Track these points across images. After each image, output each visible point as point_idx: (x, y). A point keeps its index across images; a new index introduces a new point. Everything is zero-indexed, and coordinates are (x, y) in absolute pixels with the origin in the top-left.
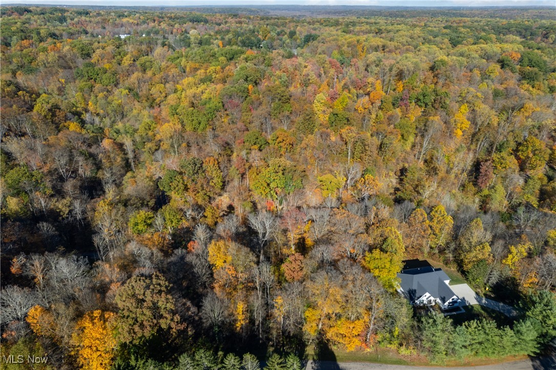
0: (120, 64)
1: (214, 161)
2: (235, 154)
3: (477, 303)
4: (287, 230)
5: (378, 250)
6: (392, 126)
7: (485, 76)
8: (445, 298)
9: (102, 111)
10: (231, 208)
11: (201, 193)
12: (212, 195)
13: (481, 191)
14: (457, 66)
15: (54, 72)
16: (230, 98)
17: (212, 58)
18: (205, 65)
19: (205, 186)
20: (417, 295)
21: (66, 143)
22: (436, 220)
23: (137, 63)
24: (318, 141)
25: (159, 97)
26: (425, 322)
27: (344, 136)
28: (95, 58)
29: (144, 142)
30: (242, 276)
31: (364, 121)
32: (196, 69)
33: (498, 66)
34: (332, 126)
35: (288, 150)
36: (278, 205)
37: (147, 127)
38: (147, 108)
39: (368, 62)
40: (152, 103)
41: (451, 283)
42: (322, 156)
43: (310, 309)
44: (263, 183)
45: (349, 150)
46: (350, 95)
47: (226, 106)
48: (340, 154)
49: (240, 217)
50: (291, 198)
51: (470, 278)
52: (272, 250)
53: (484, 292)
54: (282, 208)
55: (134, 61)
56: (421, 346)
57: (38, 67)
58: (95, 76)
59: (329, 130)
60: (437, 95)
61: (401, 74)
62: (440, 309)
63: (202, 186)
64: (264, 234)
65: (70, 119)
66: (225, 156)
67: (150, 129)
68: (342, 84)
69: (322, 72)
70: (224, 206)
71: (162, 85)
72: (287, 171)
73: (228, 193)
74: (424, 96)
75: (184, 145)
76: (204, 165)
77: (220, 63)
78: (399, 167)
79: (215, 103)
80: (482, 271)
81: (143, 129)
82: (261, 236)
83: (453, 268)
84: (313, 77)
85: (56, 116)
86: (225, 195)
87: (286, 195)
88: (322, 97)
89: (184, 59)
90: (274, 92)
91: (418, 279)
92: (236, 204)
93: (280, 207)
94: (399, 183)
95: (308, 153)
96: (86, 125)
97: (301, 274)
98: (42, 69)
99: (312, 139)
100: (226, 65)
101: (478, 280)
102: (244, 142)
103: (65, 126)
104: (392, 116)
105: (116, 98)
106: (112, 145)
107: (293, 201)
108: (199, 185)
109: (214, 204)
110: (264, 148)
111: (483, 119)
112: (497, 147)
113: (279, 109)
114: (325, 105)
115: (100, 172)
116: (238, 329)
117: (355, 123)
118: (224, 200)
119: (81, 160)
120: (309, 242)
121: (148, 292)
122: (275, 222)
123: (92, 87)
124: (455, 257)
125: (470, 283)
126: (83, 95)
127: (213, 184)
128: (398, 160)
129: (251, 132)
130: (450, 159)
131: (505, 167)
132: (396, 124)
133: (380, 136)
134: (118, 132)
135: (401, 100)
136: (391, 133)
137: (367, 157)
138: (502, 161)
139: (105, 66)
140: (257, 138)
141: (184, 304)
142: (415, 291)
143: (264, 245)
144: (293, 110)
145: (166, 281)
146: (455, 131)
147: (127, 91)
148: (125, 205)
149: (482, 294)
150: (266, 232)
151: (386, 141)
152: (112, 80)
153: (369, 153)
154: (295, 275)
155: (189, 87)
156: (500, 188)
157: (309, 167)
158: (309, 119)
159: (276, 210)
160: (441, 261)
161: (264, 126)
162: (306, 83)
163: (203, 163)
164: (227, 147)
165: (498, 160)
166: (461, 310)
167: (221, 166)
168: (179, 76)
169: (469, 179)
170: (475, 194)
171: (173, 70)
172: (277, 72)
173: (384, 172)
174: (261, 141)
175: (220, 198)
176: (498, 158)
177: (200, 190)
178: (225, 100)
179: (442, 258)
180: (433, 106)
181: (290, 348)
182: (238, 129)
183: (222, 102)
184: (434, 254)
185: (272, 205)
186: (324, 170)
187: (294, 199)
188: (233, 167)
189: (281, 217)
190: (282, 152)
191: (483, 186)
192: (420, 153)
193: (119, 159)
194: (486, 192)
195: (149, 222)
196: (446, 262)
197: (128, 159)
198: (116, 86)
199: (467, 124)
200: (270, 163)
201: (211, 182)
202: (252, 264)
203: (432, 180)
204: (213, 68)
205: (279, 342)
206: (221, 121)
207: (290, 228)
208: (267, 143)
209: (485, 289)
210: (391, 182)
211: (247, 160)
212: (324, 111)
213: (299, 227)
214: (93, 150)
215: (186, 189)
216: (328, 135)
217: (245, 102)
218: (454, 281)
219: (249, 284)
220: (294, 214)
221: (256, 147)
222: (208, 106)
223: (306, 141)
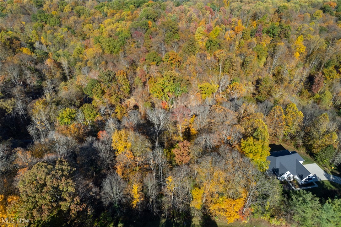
0: (62, 11)
1: (124, 73)
2: (139, 68)
3: (327, 179)
4: (176, 122)
5: (252, 138)
6: (251, 50)
7: (313, 18)
8: (302, 175)
9: (50, 43)
10: (136, 107)
11: (114, 96)
12: (122, 98)
13: (314, 95)
14: (294, 10)
15: (18, 17)
16: (136, 30)
17: (125, 6)
18: (120, 11)
19: (117, 91)
20: (280, 173)
21: (19, 62)
22: (289, 115)
23: (74, 10)
24: (198, 60)
25: (89, 32)
26: (295, 200)
27: (217, 56)
28: (45, 7)
29: (76, 62)
30: (140, 160)
31: (231, 46)
32: (114, 14)
33: (321, 12)
34: (208, 50)
35: (177, 66)
36: (170, 105)
37: (79, 52)
38: (81, 40)
39: (232, 8)
40: (84, 37)
41: (304, 163)
42: (201, 70)
43: (197, 189)
44: (159, 89)
45: (221, 66)
46: (221, 29)
47: (133, 36)
48: (214, 69)
49: (142, 114)
50: (179, 100)
51: (318, 159)
52: (165, 137)
53: (330, 170)
54: (173, 107)
55: (72, 9)
56: (291, 219)
57: (7, 14)
58: (46, 20)
59: (206, 52)
60: (282, 29)
61: (255, 16)
62: (298, 183)
63: (115, 91)
64: (159, 125)
65: (24, 46)
66: (132, 70)
67: (81, 53)
68: (215, 21)
69: (201, 14)
70: (132, 106)
71: (91, 25)
72: (177, 80)
73: (134, 97)
74: (273, 30)
75: (103, 63)
76: (116, 76)
77: (130, 9)
78: (255, 79)
79: (126, 33)
80: (329, 153)
81: (76, 53)
82: (156, 126)
83: (303, 151)
84: (195, 17)
85: (13, 43)
86: (132, 98)
87: (175, 98)
88: (201, 29)
89: (106, 7)
90: (167, 26)
91: (280, 160)
92: (140, 104)
93: (172, 107)
94: (256, 90)
95: (191, 68)
96: (35, 51)
97: (188, 158)
98: (9, 15)
99: (194, 59)
100: (134, 10)
101: (325, 161)
102: (145, 60)
103: (19, 51)
104: (250, 43)
105: (59, 34)
106: (53, 64)
107: (181, 102)
108: (113, 89)
109: (124, 104)
110: (160, 64)
111: (315, 45)
112: (324, 65)
113: (171, 37)
114: (203, 34)
115: (44, 83)
116: (134, 206)
117: (224, 47)
118: (132, 101)
119: (28, 73)
120: (194, 131)
121: (48, 178)
122: (168, 116)
123: (43, 26)
124: (303, 142)
125: (318, 163)
126: (37, 32)
127: (122, 90)
128: (254, 74)
129: (150, 53)
130: (291, 74)
131: (332, 78)
132: (253, 48)
133: (242, 57)
134: (58, 56)
135: (257, 32)
136: (251, 54)
137: (233, 71)
138: (331, 73)
139: (52, 13)
140: (155, 57)
141: (88, 185)
142: (278, 169)
143: (159, 133)
144: (181, 39)
145: (68, 166)
146: (295, 54)
147: (67, 29)
148: (57, 104)
149: (329, 172)
150: (160, 124)
151: (247, 59)
152: (57, 22)
153: (235, 68)
154: (184, 159)
155: (108, 26)
156: (328, 93)
157: (192, 77)
158: (192, 44)
159: (168, 108)
160: (292, 145)
161: (160, 50)
162: (190, 20)
163: (115, 74)
164: (133, 64)
165: (327, 73)
166: (314, 185)
167: (128, 77)
168: (102, 18)
169: (305, 87)
170: (309, 98)
171: (98, 15)
172: (169, 14)
173: (245, 82)
174: (157, 59)
175: (128, 100)
176: (327, 72)
177: (113, 94)
178: (133, 31)
179: (293, 143)
180: (279, 36)
181: (179, 219)
182: (141, 51)
183: (130, 33)
184: (287, 140)
185: (166, 105)
186: (203, 81)
187: (181, 101)
188: (137, 77)
189: (172, 113)
190: (173, 67)
191: (315, 92)
192: (270, 68)
193: (58, 74)
194: (318, 96)
195: (73, 116)
196: (297, 146)
197: (65, 73)
198: (60, 26)
199: (303, 49)
200: (164, 74)
201: (121, 88)
202: (148, 149)
203: (279, 87)
204: (125, 12)
205: (170, 214)
206: (129, 46)
207: (179, 121)
208: (162, 61)
209: (331, 168)
210: (250, 89)
211: (147, 73)
212: (203, 39)
213: (186, 120)
214: (38, 67)
215: (103, 93)
216: (205, 56)
217: (147, 33)
218: (307, 162)
219: (145, 166)
220: (181, 110)
221: (154, 63)
222: (120, 36)
223: (189, 59)
